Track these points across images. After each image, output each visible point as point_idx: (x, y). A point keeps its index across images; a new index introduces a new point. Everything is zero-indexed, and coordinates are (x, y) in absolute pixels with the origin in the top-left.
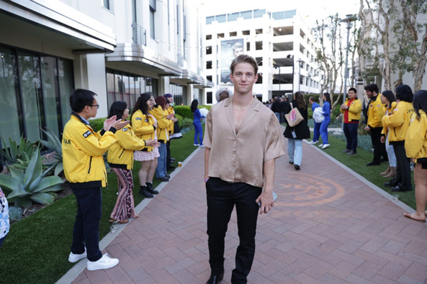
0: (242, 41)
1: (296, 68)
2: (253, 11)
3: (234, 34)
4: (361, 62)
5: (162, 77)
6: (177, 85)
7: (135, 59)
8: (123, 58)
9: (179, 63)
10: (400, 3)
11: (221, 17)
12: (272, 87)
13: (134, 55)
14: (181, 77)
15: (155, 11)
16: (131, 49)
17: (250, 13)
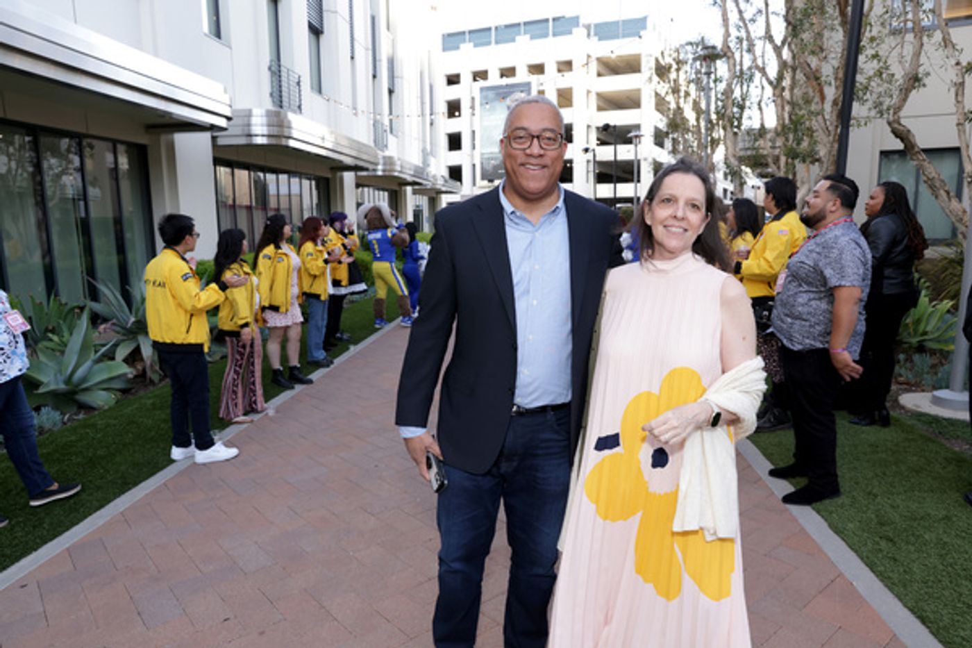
0: (526, 88)
2: (551, 21)
3: (508, 72)
5: (339, 174)
7: (274, 141)
8: (249, 138)
9: (380, 143)
11: (480, 36)
12: (595, 190)
13: (272, 133)
14: (380, 173)
15: (322, 32)
16: (264, 120)
17: (544, 25)
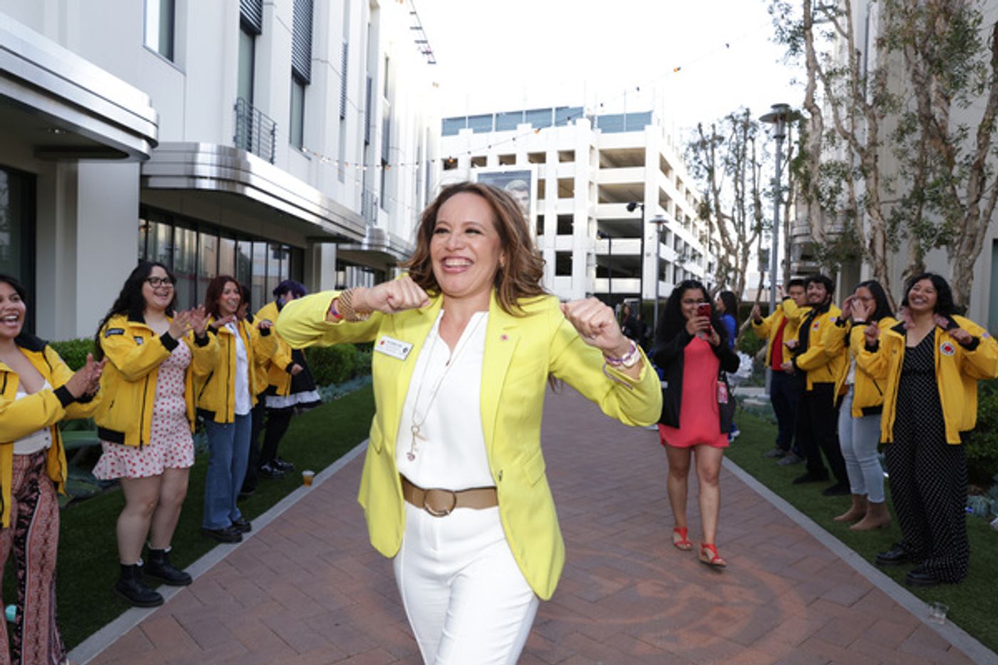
0: (526, 177)
1: (650, 238)
2: (554, 111)
3: (509, 159)
4: (815, 220)
5: (316, 245)
6: (364, 270)
7: (225, 187)
8: (191, 180)
9: (367, 213)
10: (909, 75)
11: (481, 122)
12: (594, 284)
13: (223, 176)
14: (365, 248)
15: (309, 83)
16: (214, 159)
17: (546, 114)
